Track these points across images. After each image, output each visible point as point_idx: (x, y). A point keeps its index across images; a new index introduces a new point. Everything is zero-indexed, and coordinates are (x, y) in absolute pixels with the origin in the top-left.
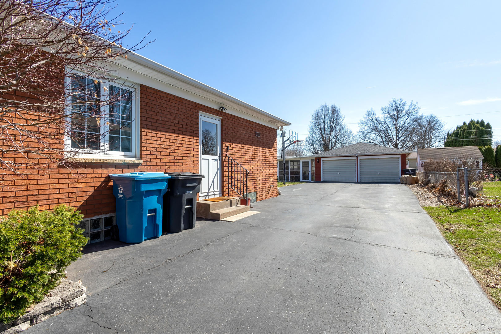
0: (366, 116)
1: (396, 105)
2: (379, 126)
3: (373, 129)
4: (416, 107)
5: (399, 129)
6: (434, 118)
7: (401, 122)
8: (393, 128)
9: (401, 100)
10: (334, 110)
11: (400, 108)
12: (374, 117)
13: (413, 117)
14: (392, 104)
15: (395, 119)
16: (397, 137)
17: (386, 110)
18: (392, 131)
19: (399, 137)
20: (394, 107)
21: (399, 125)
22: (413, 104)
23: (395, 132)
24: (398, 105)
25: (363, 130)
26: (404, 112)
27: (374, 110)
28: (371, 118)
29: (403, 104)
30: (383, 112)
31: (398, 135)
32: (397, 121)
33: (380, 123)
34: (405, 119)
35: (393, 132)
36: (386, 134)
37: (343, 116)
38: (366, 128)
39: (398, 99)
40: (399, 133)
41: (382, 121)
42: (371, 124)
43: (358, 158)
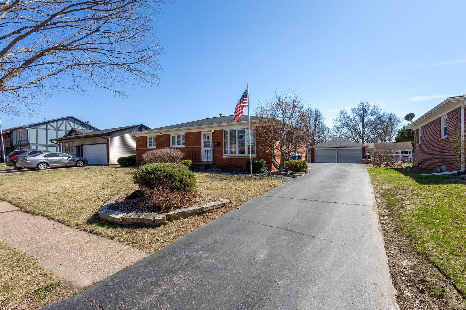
0: (339, 114)
1: (362, 106)
2: (349, 122)
3: (344, 125)
4: (378, 108)
5: (365, 125)
6: (394, 115)
7: (366, 120)
8: (360, 124)
9: (367, 103)
10: (317, 113)
11: (366, 108)
12: (345, 115)
13: (376, 116)
14: (359, 106)
15: (362, 117)
16: (363, 131)
17: (355, 110)
18: (359, 126)
19: (365, 131)
20: (361, 108)
21: (365, 122)
22: (375, 106)
23: (362, 127)
24: (364, 106)
25: (337, 125)
26: (369, 112)
27: (345, 110)
28: (343, 116)
29: (368, 105)
30: (353, 112)
32: (363, 119)
33: (350, 120)
34: (370, 117)
36: (355, 129)
38: (339, 123)
39: (364, 101)
40: (365, 128)
41: (352, 118)
42: (343, 120)
43: (337, 149)
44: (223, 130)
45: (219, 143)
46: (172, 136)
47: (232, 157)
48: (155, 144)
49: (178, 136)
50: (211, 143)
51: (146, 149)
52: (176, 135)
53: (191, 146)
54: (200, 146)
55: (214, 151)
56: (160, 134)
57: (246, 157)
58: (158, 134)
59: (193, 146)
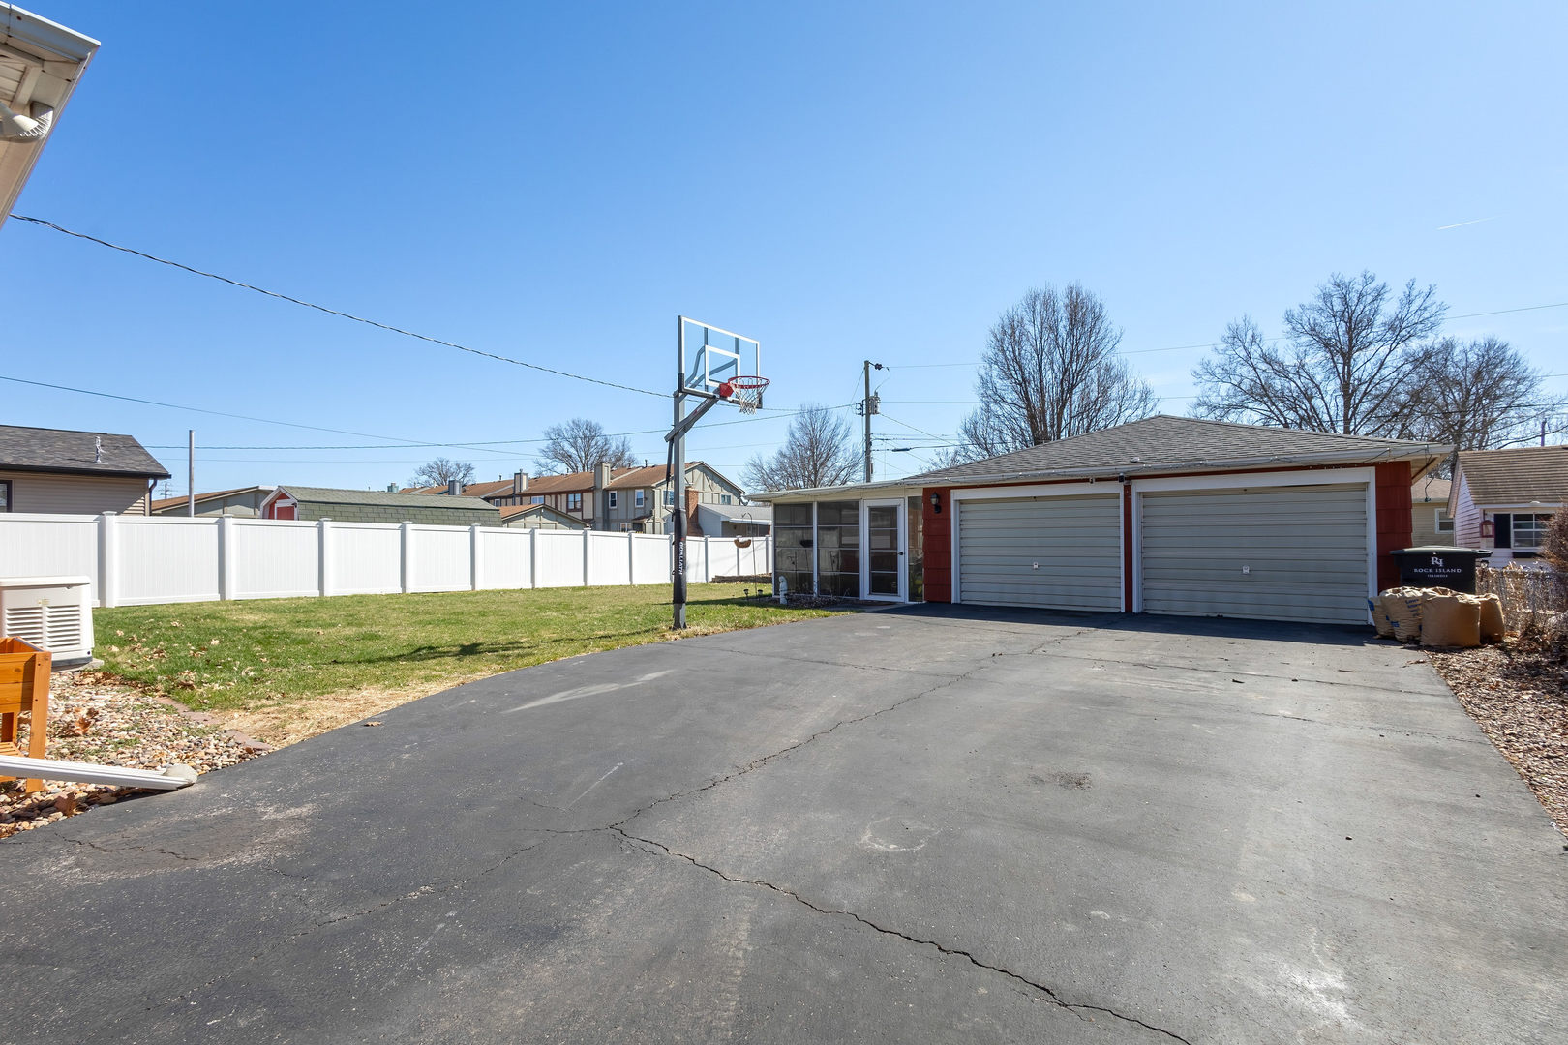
0: (1224, 346)
1: (1345, 299)
2: (1277, 383)
3: (1251, 393)
4: (1429, 301)
5: (1354, 391)
6: (1503, 348)
7: (1364, 364)
8: (1332, 386)
9: (1368, 279)
12: (1255, 347)
13: (1415, 345)
14: (1327, 297)
15: (1343, 352)
16: (1347, 422)
17: (1305, 319)
18: (1330, 402)
19: (1358, 420)
20: (1338, 306)
21: (1356, 375)
22: (1414, 293)
23: (1341, 402)
24: (1353, 297)
25: (1214, 399)
26: (1379, 325)
27: (1254, 323)
28: (1243, 354)
29: (1375, 294)
30: (1294, 329)
31: (1354, 414)
32: (1347, 363)
33: (1282, 372)
34: (1385, 349)
35: (1333, 402)
36: (1306, 411)
37: (1116, 332)
38: (1225, 389)
39: (1352, 274)
40: (1355, 408)
41: (1287, 363)
42: (1245, 372)
43: (1128, 489)
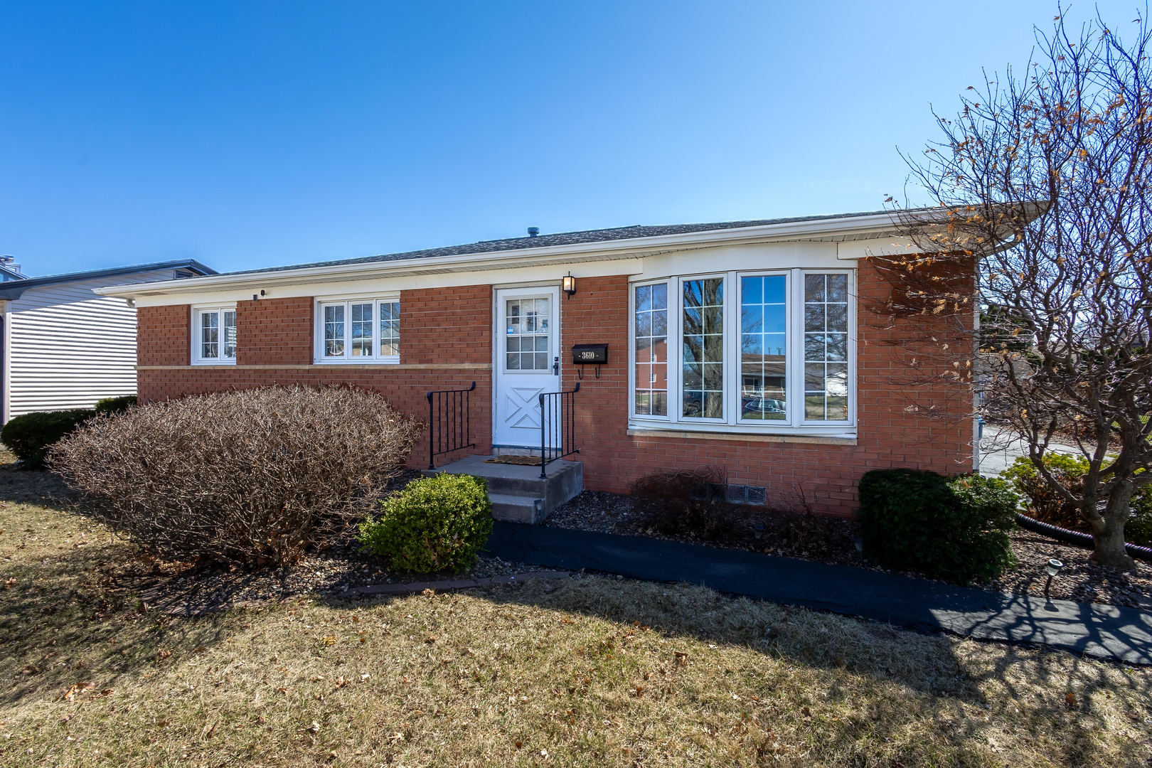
44: (631, 279)
45: (605, 348)
46: (323, 306)
47: (689, 436)
48: (233, 343)
49: (356, 310)
50: (554, 349)
51: (186, 367)
52: (345, 304)
53: (430, 361)
54: (484, 366)
55: (570, 395)
56: (260, 297)
57: (788, 440)
58: (247, 296)
59: (446, 361)
